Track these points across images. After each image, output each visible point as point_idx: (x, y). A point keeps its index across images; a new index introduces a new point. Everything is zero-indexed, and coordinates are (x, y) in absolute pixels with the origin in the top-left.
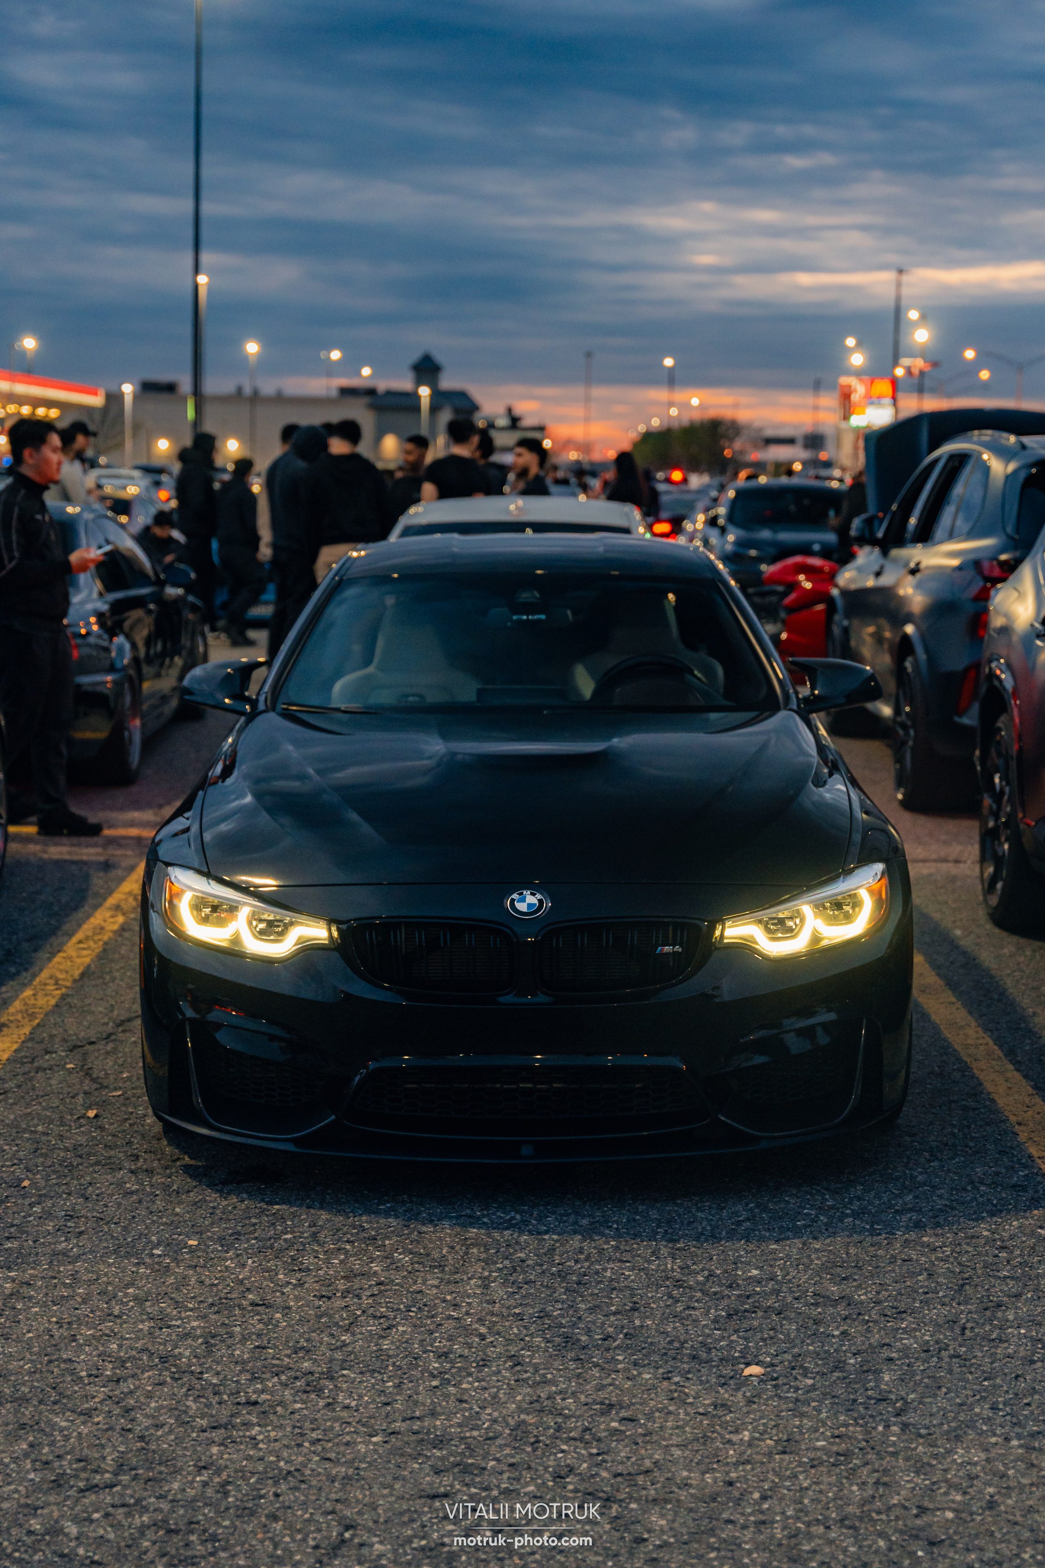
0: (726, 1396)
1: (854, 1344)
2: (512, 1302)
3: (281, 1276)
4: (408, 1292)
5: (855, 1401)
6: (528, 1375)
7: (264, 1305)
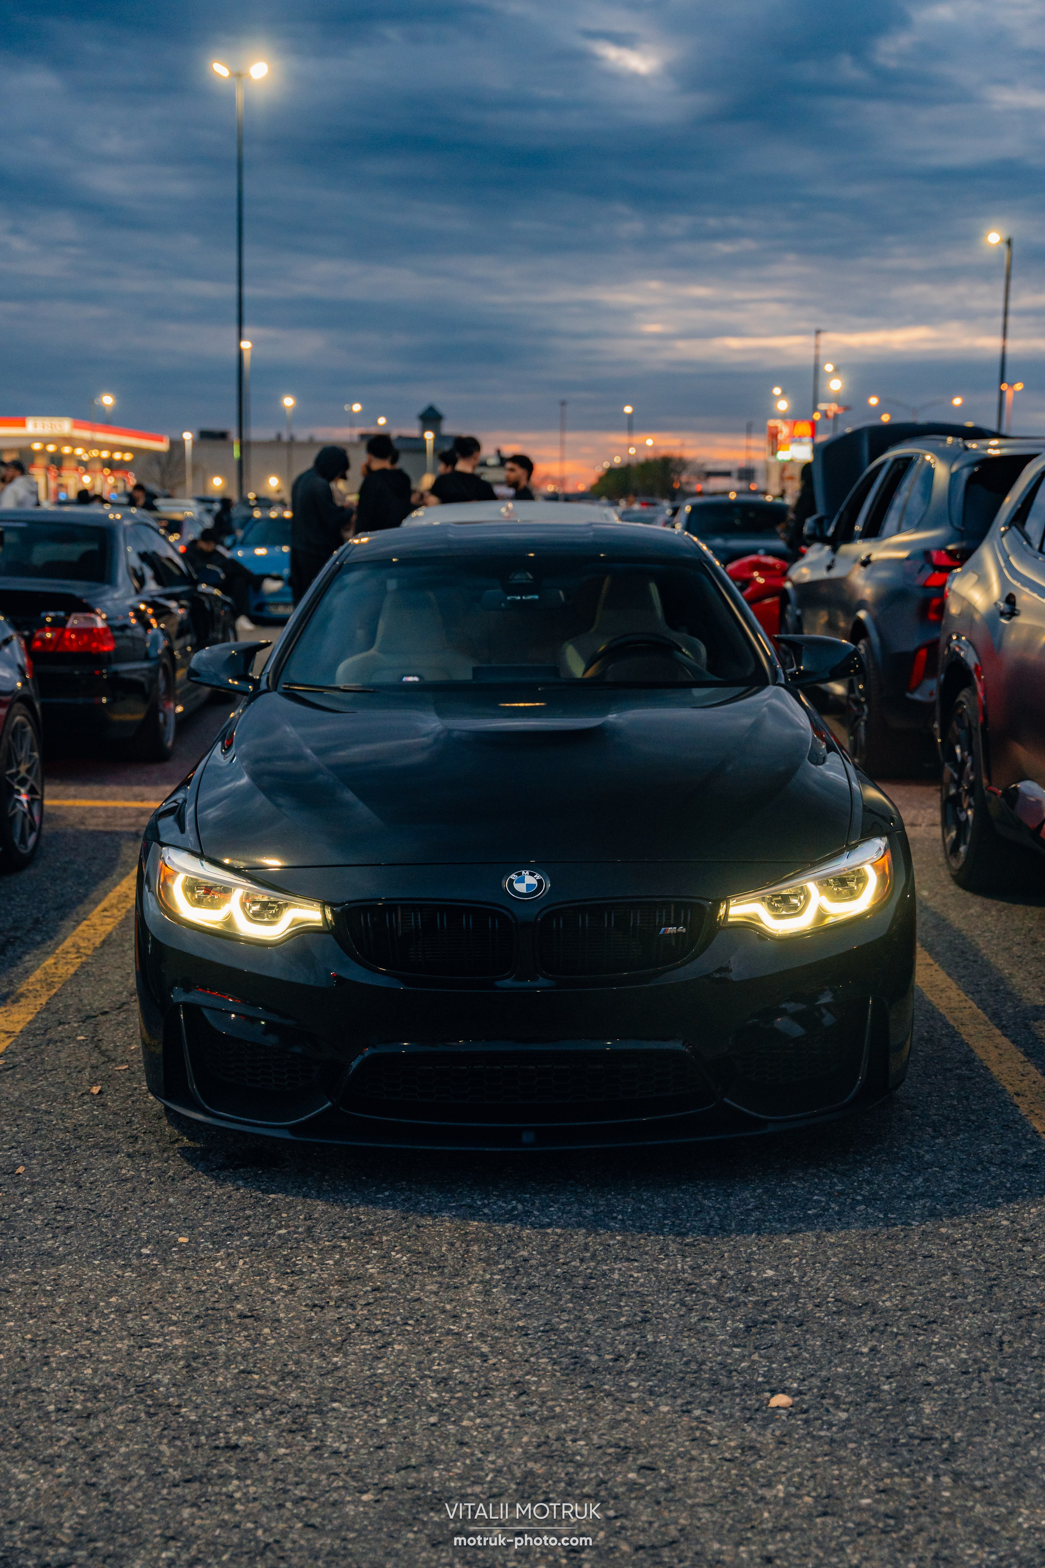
0: (754, 1435)
1: (886, 1365)
2: (515, 1313)
3: (272, 1281)
4: (405, 1298)
5: (896, 1440)
6: (535, 1408)
7: (252, 1316)
